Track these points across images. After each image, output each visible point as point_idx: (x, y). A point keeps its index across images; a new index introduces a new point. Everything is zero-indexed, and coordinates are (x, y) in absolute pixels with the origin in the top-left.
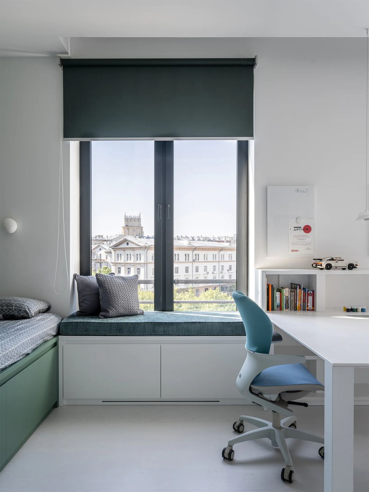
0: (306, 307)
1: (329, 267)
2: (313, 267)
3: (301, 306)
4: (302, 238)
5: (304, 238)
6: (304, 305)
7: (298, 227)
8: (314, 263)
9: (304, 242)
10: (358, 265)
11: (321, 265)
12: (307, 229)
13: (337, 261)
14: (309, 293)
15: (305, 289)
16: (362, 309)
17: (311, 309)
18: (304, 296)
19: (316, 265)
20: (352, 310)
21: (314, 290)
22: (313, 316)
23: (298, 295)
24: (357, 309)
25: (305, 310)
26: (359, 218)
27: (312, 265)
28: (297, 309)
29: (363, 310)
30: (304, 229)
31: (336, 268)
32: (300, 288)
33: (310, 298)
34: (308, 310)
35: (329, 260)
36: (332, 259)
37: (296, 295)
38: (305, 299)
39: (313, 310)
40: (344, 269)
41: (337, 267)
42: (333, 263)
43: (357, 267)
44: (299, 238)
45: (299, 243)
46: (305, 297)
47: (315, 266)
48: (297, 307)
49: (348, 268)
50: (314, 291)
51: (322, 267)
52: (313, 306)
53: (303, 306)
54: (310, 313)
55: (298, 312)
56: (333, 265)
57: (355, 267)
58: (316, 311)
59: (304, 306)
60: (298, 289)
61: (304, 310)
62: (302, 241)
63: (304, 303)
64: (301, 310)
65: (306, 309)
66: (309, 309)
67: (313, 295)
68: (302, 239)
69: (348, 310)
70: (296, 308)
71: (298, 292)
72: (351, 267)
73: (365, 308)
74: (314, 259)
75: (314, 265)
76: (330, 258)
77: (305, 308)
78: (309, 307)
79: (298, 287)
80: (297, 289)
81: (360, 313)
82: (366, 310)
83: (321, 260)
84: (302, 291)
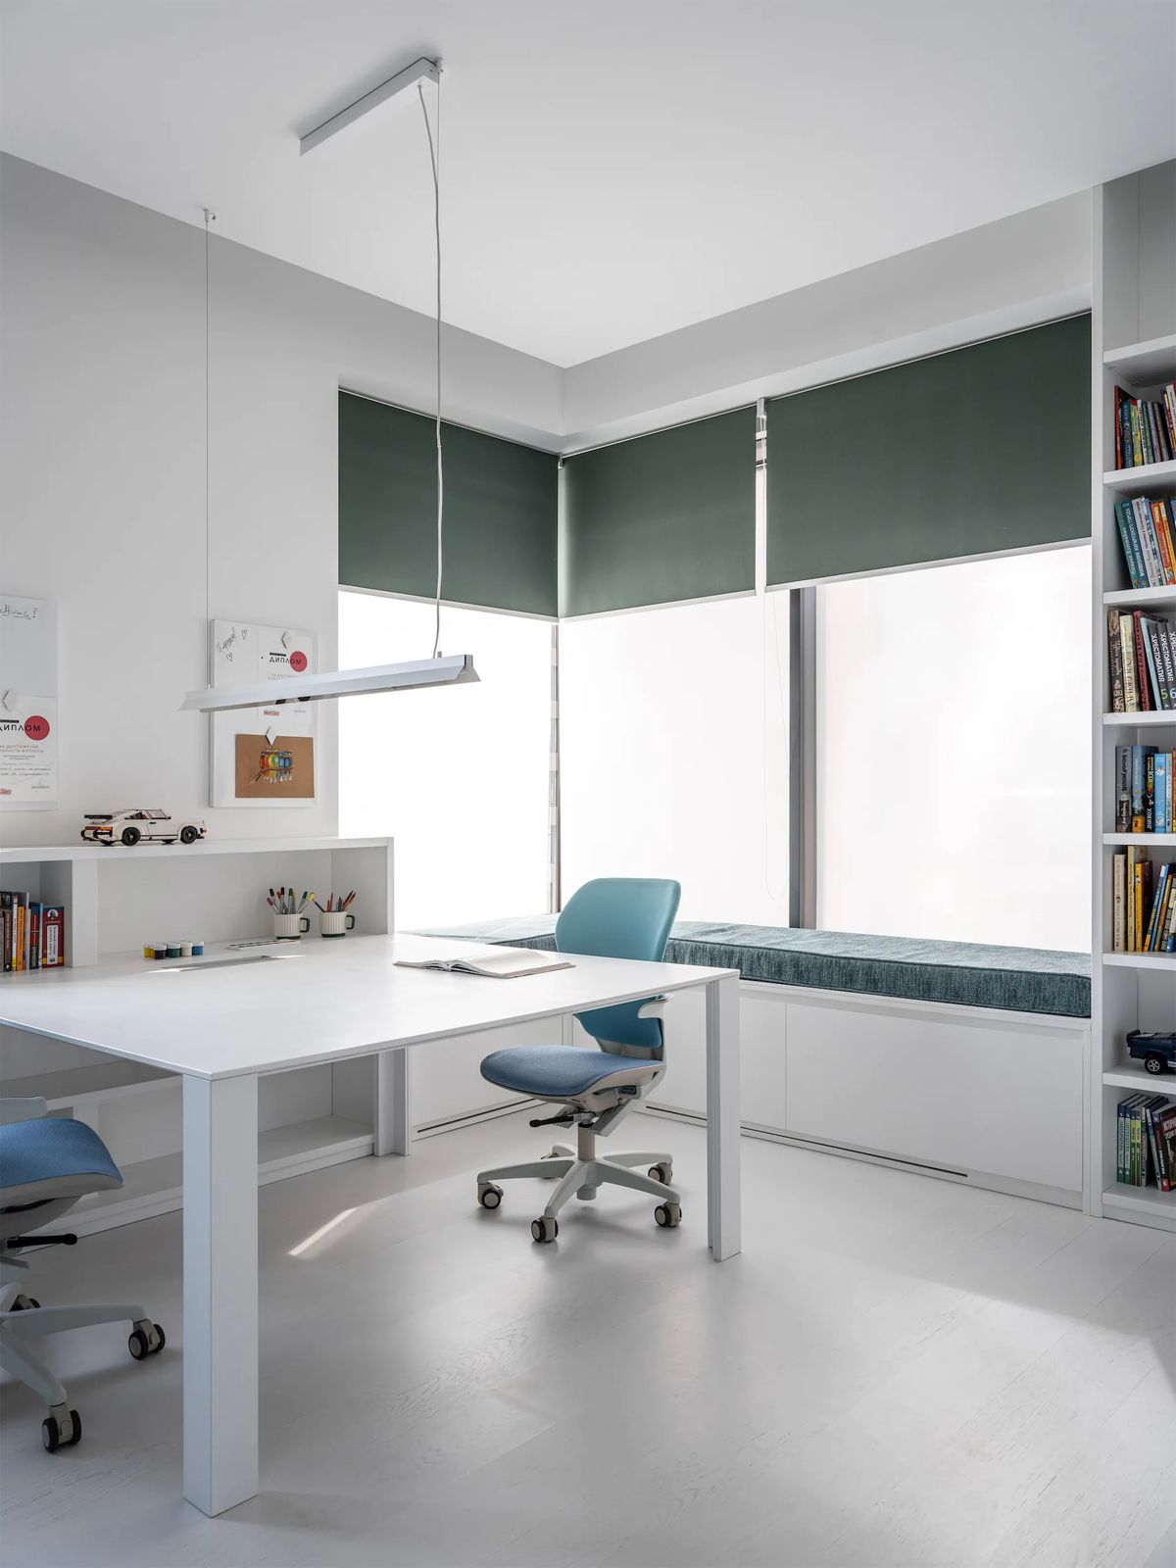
0: (40, 956)
1: (132, 837)
2: (86, 838)
3: (24, 957)
4: (21, 754)
5: (28, 754)
6: (34, 952)
7: (8, 721)
8: (87, 828)
9: (27, 767)
10: (205, 831)
11: (110, 834)
12: (37, 729)
13: (155, 821)
14: (49, 915)
15: (38, 906)
16: (193, 948)
17: (56, 962)
18: (35, 926)
19: (95, 834)
20: (169, 954)
21: (65, 905)
22: (63, 980)
23: (15, 923)
24: (181, 949)
25: (37, 967)
26: (185, 707)
27: (83, 833)
28: (14, 966)
29: (196, 951)
30: (28, 728)
31: (150, 839)
32: (20, 904)
33: (53, 931)
34: (45, 966)
35: (132, 818)
36: (140, 816)
37: (8, 925)
38: (38, 934)
39: (61, 965)
40: (168, 842)
41: (153, 838)
42: (141, 826)
43: (203, 835)
44: (12, 753)
45: (13, 767)
46: (38, 929)
47: (91, 836)
48: (14, 961)
49: (182, 839)
50: (63, 908)
51: (113, 838)
52: (61, 953)
53: (31, 954)
54: (53, 973)
55: (15, 976)
56: (143, 833)
57: (199, 837)
58: (71, 967)
59: (34, 957)
60: (15, 906)
61: (34, 967)
62: (21, 764)
63: (34, 948)
64: (24, 968)
65: (40, 963)
66: (49, 963)
67: (62, 920)
68: (22, 758)
69: (159, 955)
70: (10, 965)
71: (15, 917)
72: (190, 835)
73: (202, 944)
74: (86, 817)
75: (90, 834)
76: (134, 813)
77: (38, 960)
78: (49, 957)
79: (15, 900)
80: (10, 907)
81: (189, 960)
82: (204, 950)
83: (109, 817)
84: (29, 911)
